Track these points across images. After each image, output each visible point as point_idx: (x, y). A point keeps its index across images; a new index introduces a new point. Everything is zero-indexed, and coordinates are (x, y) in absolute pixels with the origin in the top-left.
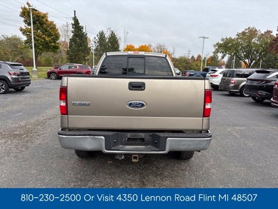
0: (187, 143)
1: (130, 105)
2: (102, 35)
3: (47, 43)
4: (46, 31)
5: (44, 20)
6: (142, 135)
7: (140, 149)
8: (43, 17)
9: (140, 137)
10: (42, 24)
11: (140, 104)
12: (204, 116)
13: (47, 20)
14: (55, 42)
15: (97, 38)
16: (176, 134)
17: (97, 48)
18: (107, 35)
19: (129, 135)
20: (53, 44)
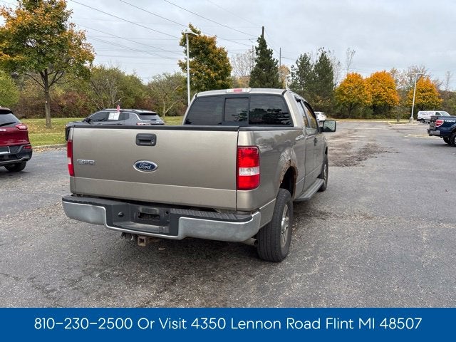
0: (208, 226)
1: (138, 166)
2: (304, 62)
3: (213, 81)
4: (213, 63)
5: (210, 47)
6: (157, 210)
7: (150, 229)
8: (209, 44)
9: (154, 213)
10: (207, 54)
11: (149, 165)
12: (238, 188)
13: (214, 47)
14: (223, 79)
15: (296, 67)
16: (199, 213)
17: (295, 83)
18: (314, 60)
19: (141, 208)
20: (220, 81)
